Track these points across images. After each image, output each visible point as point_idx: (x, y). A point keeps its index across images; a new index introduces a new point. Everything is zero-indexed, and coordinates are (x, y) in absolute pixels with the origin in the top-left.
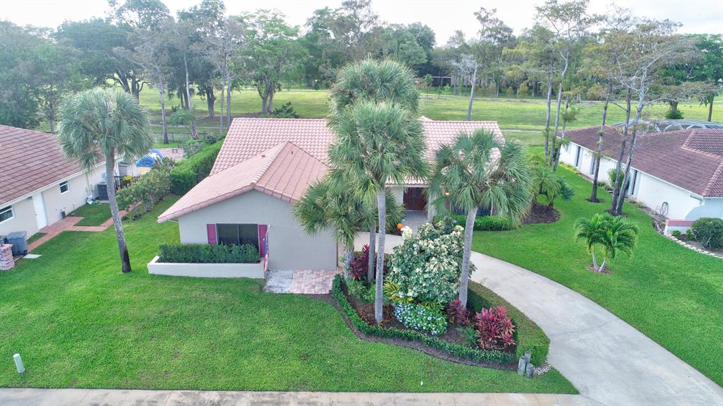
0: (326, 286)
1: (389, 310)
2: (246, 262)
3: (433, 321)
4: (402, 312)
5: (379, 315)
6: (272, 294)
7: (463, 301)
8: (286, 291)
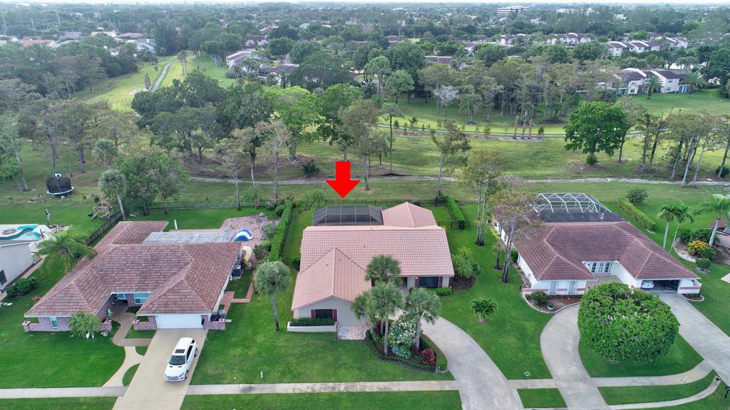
0: (363, 335)
1: (390, 349)
2: (328, 325)
3: (406, 354)
4: (395, 349)
5: (386, 351)
6: (341, 340)
7: (418, 345)
8: (347, 338)
